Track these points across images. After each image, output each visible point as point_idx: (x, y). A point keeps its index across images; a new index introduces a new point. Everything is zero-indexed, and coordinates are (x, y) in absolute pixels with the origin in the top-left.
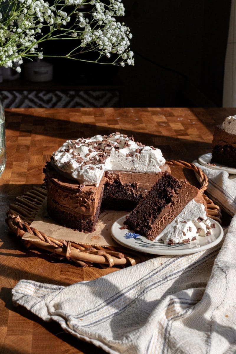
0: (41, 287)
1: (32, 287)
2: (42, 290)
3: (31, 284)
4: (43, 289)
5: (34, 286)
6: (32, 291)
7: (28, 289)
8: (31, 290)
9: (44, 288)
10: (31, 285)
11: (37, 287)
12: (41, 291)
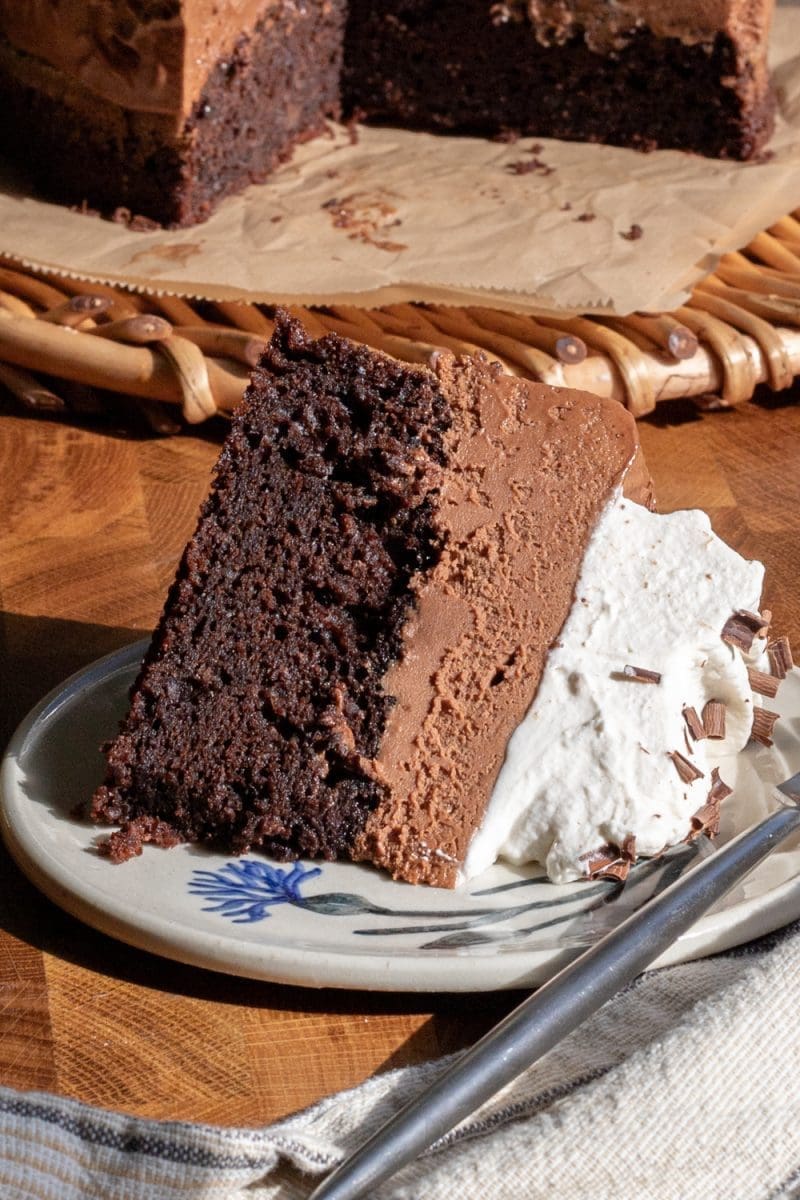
0: (148, 1151)
1: (67, 1145)
2: (154, 1170)
3: (54, 1127)
4: (166, 1163)
5: (77, 1139)
6: (67, 1179)
7: (42, 1169)
8: (59, 1175)
9: (170, 1157)
10: (55, 1131)
11: (101, 1149)
12: (143, 1186)
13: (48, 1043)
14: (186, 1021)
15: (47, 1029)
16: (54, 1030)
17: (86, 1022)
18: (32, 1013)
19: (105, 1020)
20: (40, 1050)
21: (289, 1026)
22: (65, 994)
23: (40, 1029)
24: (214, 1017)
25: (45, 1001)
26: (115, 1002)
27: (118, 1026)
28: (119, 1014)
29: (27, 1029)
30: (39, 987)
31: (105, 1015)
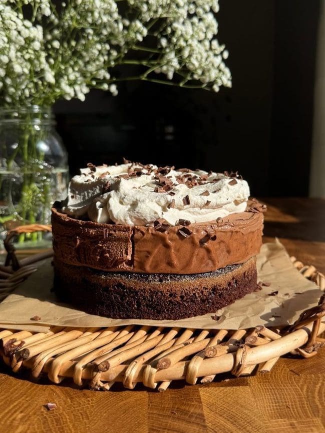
13: (205, 426)
14: (246, 419)
15: (204, 421)
16: (207, 421)
17: (215, 418)
18: (199, 415)
19: (221, 418)
20: (203, 429)
21: (277, 422)
22: (208, 408)
23: (202, 421)
24: (254, 418)
25: (202, 409)
26: (223, 411)
27: (225, 420)
28: (225, 415)
29: (198, 420)
30: (200, 405)
31: (221, 416)
